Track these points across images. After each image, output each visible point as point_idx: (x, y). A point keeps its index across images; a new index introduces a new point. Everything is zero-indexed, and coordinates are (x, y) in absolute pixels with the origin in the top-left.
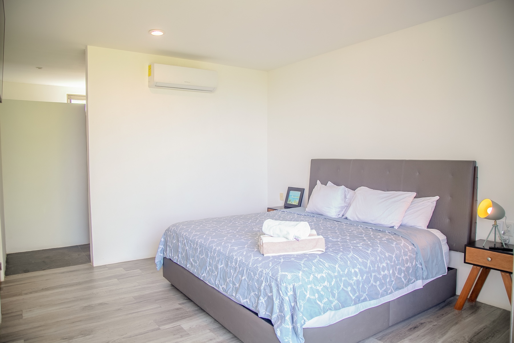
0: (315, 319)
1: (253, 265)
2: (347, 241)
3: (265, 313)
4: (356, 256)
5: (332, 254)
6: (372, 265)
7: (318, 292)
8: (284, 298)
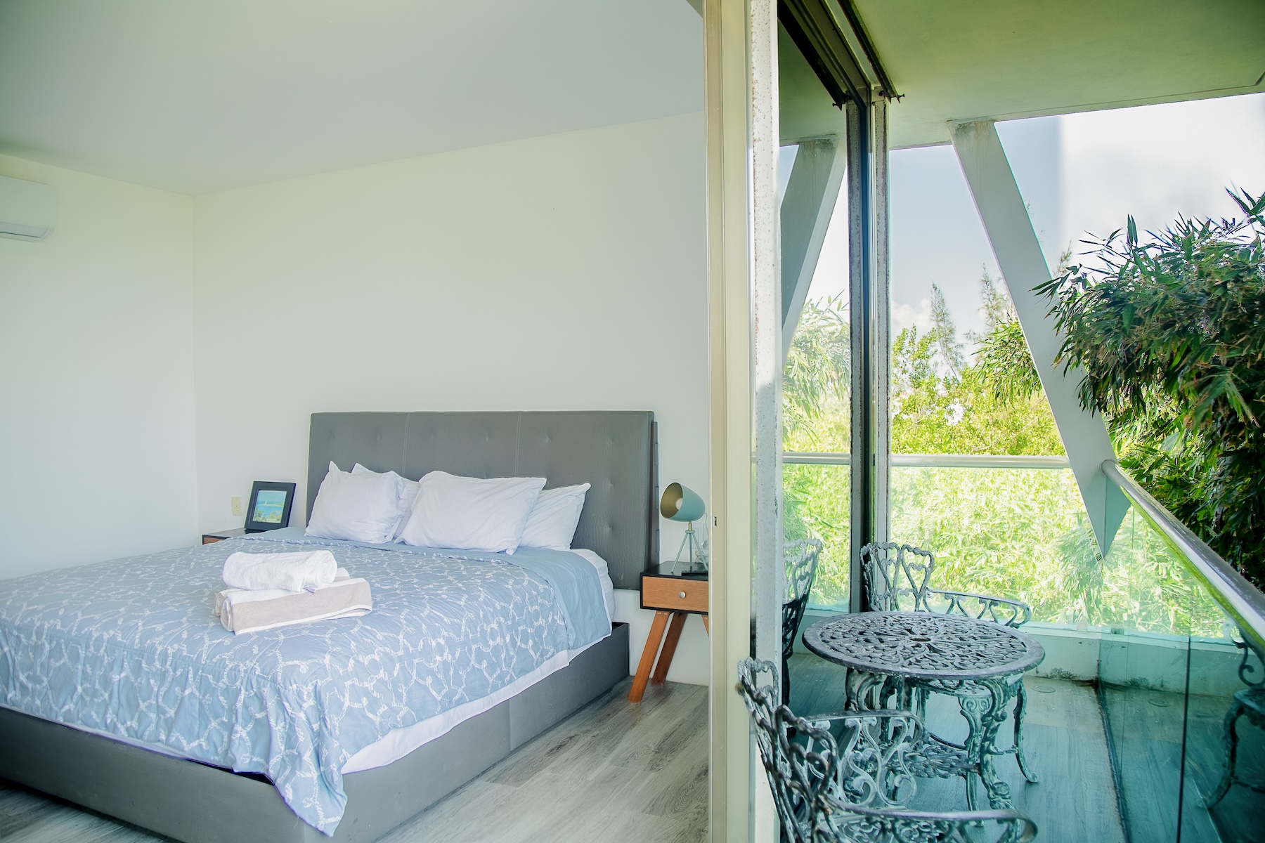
0: (365, 751)
1: (210, 657)
2: (415, 586)
3: (251, 760)
4: (438, 614)
5: (388, 615)
6: (470, 628)
7: (367, 693)
8: (295, 715)
